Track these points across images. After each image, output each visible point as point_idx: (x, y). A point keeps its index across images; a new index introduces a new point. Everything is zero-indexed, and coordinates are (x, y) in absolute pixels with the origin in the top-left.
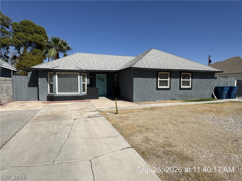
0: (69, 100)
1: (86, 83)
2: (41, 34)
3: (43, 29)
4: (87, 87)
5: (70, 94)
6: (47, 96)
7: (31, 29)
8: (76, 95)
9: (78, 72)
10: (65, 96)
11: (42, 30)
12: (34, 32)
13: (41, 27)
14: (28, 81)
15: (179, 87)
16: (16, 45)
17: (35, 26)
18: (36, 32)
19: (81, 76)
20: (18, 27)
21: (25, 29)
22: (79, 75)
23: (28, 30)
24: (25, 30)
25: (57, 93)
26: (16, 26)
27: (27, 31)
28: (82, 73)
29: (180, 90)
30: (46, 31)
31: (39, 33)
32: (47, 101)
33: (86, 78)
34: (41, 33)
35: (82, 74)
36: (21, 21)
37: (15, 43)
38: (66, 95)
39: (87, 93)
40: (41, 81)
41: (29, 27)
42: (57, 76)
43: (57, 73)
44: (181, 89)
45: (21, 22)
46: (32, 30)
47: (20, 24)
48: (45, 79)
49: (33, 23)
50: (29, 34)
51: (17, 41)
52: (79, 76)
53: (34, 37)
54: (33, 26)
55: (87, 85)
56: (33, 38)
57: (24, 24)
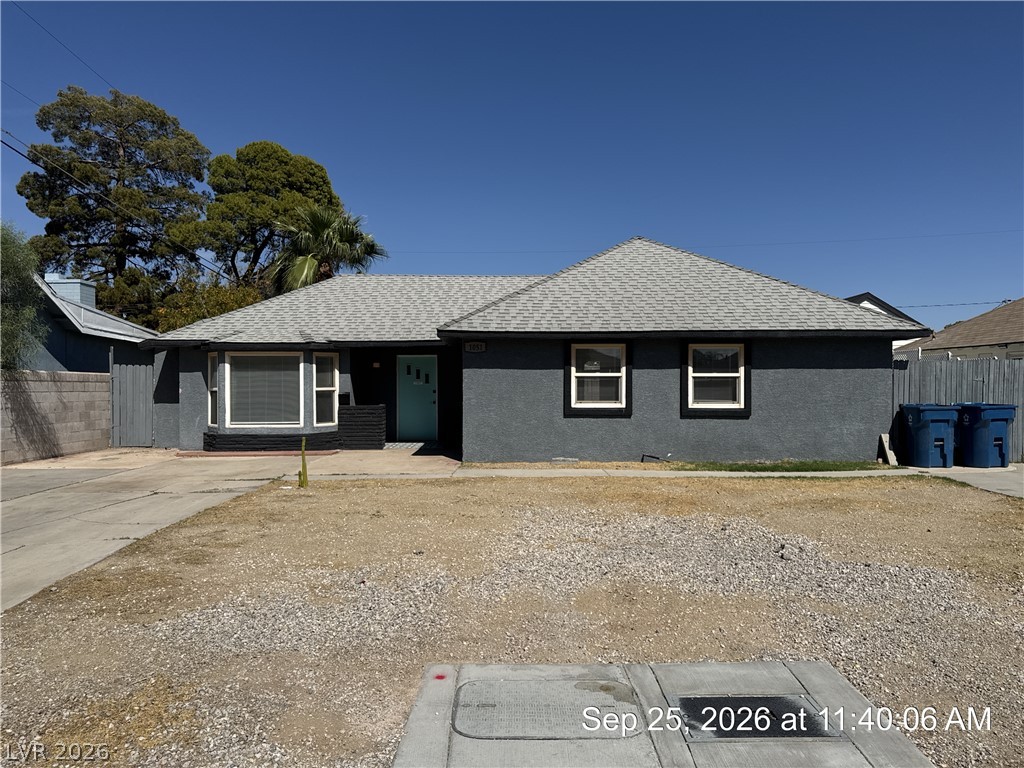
0: (264, 449)
1: (337, 389)
2: (310, 189)
3: (316, 170)
4: (340, 404)
5: (270, 429)
6: (205, 434)
7: (273, 174)
8: (291, 432)
9: (298, 351)
10: (253, 433)
11: (313, 175)
12: (284, 186)
13: (311, 164)
14: (155, 383)
15: (677, 406)
16: (218, 244)
17: (286, 163)
18: (291, 186)
19: (312, 363)
20: (228, 174)
21: (252, 177)
22: (302, 358)
23: (262, 179)
24: (249, 183)
25: (228, 424)
26: (222, 171)
27: (258, 184)
28: (315, 354)
29: (683, 421)
30: (329, 178)
31: (299, 189)
32: (204, 449)
33: (337, 372)
34: (308, 186)
35: (317, 357)
36: (242, 147)
37: (214, 235)
38: (258, 433)
39: (339, 425)
40: (188, 381)
41: (266, 169)
42: (227, 367)
43: (228, 355)
44: (687, 414)
45: (241, 153)
46: (275, 179)
47: (239, 159)
48: (200, 374)
49: (283, 151)
50: (265, 197)
51: (220, 228)
52: (302, 365)
53: (279, 207)
54: (281, 162)
55: (340, 395)
56: (277, 212)
57: (247, 159)
